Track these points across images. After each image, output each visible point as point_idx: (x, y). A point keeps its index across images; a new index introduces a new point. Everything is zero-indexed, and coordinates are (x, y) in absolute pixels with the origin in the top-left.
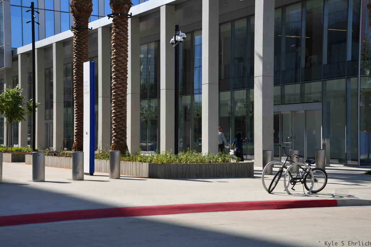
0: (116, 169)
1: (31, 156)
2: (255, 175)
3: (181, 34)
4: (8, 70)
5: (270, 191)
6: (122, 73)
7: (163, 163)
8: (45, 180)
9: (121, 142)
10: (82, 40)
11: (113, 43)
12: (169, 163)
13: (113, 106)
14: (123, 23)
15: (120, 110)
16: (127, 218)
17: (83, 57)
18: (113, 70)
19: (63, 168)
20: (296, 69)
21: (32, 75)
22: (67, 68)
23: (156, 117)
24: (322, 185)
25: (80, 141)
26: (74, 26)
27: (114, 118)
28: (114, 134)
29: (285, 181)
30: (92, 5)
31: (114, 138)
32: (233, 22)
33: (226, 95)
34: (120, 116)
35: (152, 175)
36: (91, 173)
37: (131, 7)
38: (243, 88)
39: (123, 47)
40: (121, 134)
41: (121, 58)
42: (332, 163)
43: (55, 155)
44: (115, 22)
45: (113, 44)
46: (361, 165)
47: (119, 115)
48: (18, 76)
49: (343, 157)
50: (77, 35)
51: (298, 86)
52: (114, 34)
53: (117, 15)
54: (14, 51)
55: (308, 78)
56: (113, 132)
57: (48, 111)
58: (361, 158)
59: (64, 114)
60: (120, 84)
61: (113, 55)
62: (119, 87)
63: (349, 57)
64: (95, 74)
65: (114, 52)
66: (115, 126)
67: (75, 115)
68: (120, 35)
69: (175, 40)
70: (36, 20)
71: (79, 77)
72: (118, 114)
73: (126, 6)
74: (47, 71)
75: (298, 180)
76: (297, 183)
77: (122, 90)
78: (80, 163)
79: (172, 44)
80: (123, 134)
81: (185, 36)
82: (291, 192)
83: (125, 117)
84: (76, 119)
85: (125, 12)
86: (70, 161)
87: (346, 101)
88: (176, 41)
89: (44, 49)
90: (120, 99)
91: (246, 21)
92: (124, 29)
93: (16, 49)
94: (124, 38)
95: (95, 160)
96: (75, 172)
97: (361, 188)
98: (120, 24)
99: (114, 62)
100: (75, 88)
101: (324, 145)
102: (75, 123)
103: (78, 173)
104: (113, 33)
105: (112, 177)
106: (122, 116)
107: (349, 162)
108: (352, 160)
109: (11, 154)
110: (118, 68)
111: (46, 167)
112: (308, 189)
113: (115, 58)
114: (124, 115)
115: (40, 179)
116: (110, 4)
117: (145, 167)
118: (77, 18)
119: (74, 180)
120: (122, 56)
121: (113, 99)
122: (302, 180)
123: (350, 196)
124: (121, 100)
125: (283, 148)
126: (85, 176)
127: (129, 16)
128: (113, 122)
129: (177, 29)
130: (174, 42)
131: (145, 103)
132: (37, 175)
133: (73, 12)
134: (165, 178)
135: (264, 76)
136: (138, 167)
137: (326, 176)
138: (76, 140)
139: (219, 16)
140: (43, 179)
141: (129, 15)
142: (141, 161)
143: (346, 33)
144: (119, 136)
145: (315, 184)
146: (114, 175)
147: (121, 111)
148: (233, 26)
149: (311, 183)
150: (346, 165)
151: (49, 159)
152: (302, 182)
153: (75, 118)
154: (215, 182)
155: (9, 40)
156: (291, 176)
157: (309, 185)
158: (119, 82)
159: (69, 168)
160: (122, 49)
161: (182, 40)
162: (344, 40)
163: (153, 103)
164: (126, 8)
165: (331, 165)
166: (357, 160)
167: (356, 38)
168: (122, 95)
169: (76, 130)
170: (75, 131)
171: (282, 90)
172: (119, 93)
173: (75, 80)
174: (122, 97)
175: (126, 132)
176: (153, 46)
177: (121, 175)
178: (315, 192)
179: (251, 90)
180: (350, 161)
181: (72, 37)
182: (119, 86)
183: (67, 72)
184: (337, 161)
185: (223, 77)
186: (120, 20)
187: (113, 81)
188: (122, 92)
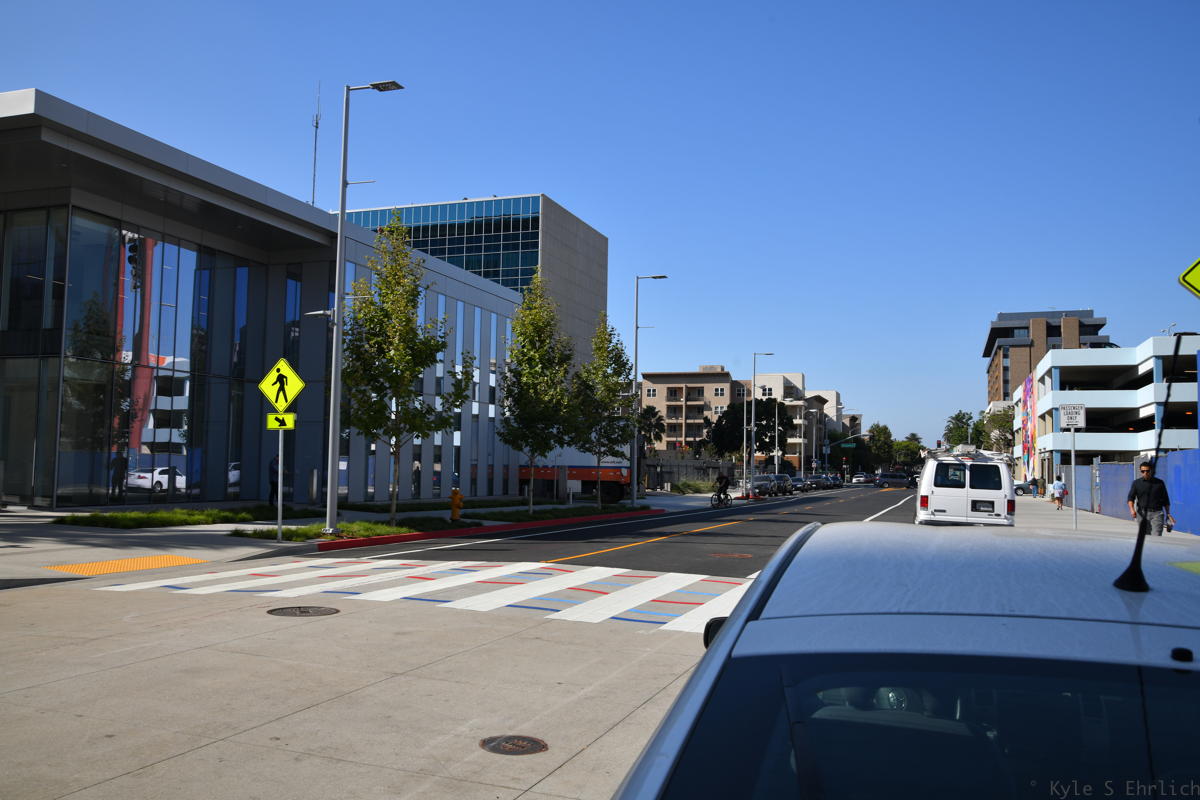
42: (11, 506)
46: (57, 507)
49: (28, 492)
58: (59, 492)
63: (47, 324)
87: (38, 396)
107: (38, 501)
108: (43, 496)
143: (42, 283)
150: (33, 507)
166: (51, 499)
184: (16, 499)
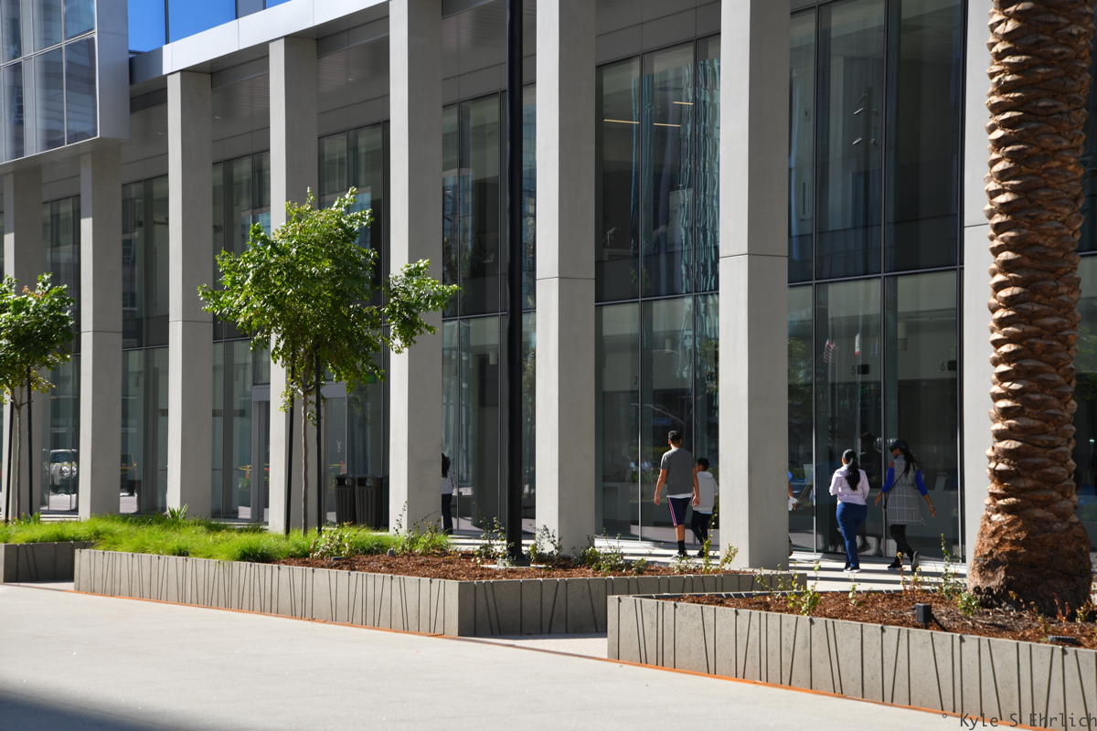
54: (140, 66)
93: (157, 54)
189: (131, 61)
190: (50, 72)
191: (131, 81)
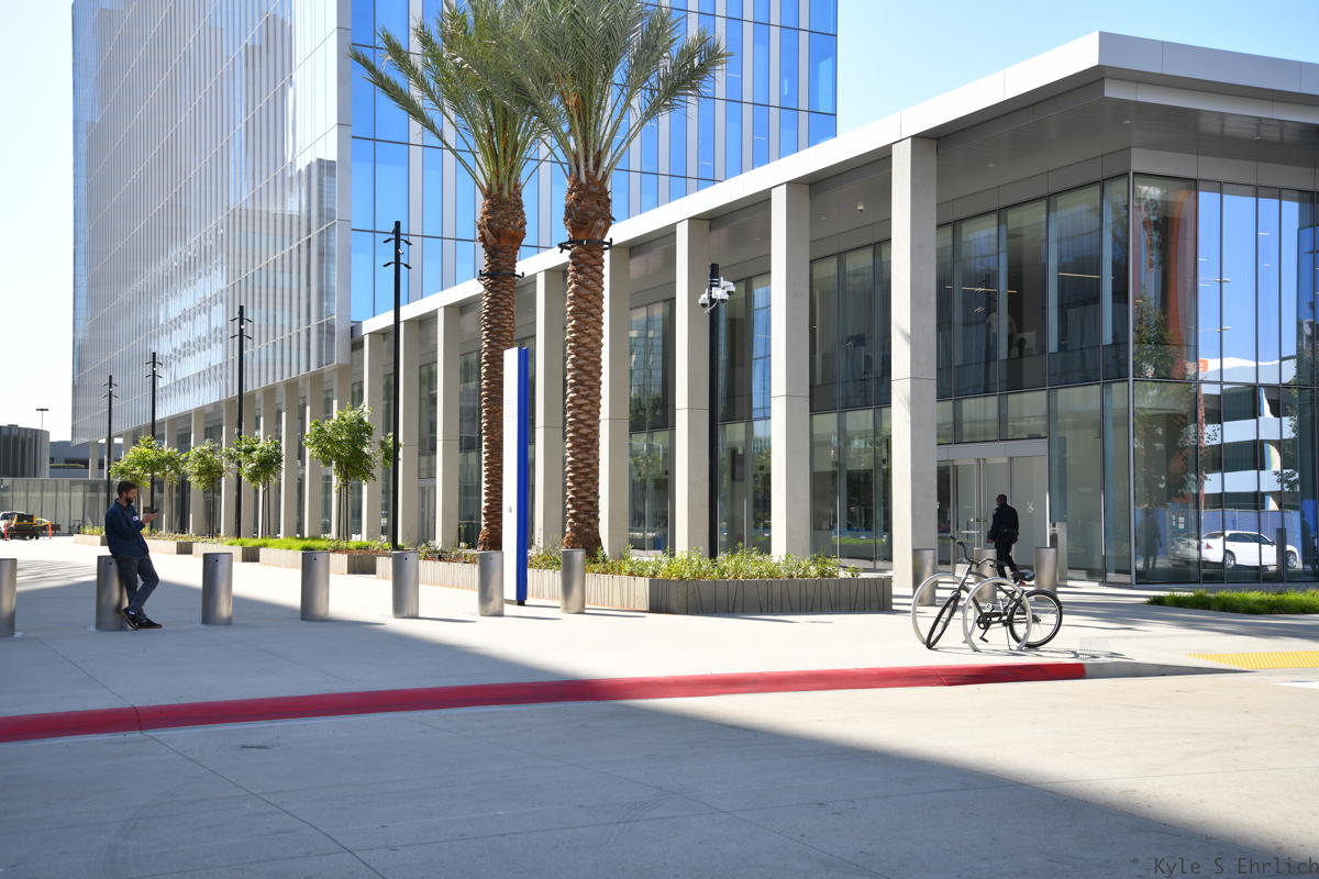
0: (576, 590)
1: (390, 561)
2: (894, 607)
3: (723, 283)
4: (341, 369)
5: (930, 645)
6: (589, 373)
7: (682, 579)
8: (420, 615)
9: (587, 530)
10: (502, 300)
11: (570, 305)
12: (696, 578)
13: (569, 449)
14: (593, 261)
15: (585, 456)
16: (602, 703)
17: (502, 338)
18: (569, 366)
19: (458, 587)
20: (987, 362)
21: (392, 379)
22: (466, 364)
23: (666, 473)
24: (1049, 630)
25: (494, 526)
26: (485, 269)
27: (570, 474)
28: (571, 511)
29: (965, 620)
30: (526, 223)
31: (570, 520)
32: (841, 256)
33: (827, 422)
34: (583, 471)
35: (657, 606)
36: (521, 601)
37: (610, 224)
38: (866, 405)
39: (592, 315)
40: (586, 512)
41: (587, 340)
42: (1071, 579)
43: (440, 558)
44: (576, 260)
45: (570, 309)
46: (1137, 583)
47: (581, 468)
48: (362, 382)
49: (1098, 565)
50: (490, 290)
51: (992, 401)
52: (573, 286)
53: (579, 243)
54: (354, 330)
55: (1015, 384)
56: (569, 506)
57: (424, 459)
59: (461, 465)
60: (585, 397)
61: (571, 332)
62: (582, 405)
63: (1107, 338)
64: (530, 375)
65: (573, 326)
66: (573, 492)
67: (484, 468)
68: (587, 288)
69: (710, 298)
70: (403, 260)
71: (494, 382)
72: (580, 465)
73: (600, 223)
74: (425, 371)
75: (996, 619)
76: (992, 626)
77: (588, 412)
78: (495, 578)
79: (704, 305)
80: (590, 511)
81: (733, 289)
82: (979, 647)
83: (596, 472)
84: (487, 476)
85: (598, 237)
86: (472, 572)
87: (1102, 435)
88: (712, 301)
89: (420, 321)
90: (584, 431)
91: (871, 255)
92: (594, 274)
93: (360, 322)
94: (595, 294)
95: (529, 571)
96: (485, 597)
97: (1139, 637)
98: (587, 264)
99: (571, 348)
100: (485, 407)
101: (1054, 538)
102: (484, 485)
103: (491, 600)
104: (570, 284)
105: (567, 609)
106: (588, 470)
107: (1112, 577)
108: (1117, 572)
109: (346, 556)
110: (582, 362)
111: (421, 587)
112: (1018, 640)
113: (575, 340)
114: (594, 467)
115: (409, 611)
116: (565, 220)
117: (642, 587)
118: (492, 252)
119: (482, 615)
120: (589, 335)
121: (570, 432)
122: (1005, 618)
123: (1113, 655)
124: (586, 436)
125: (961, 543)
126: (506, 606)
127: (606, 246)
128: (569, 484)
129: (715, 272)
130: (708, 302)
131: (641, 441)
132: (402, 602)
133: (483, 239)
134: (687, 613)
135: (913, 378)
136: (625, 586)
137: (1060, 608)
138: (486, 525)
139: (811, 242)
140: (414, 612)
141: (607, 243)
142: (631, 574)
143: (1098, 283)
144: (582, 516)
145: (1035, 627)
146: (570, 604)
147: (587, 459)
148: (841, 265)
149: (1024, 625)
150: (1105, 583)
151: (428, 568)
152: (1005, 624)
153: (484, 474)
154: (803, 620)
155: (346, 305)
156: (979, 609)
157: (1020, 629)
158: (582, 393)
159: (472, 588)
160: (591, 319)
161: (726, 297)
162: (1096, 299)
163: (660, 439)
164: (600, 228)
165: (1070, 583)
166: (1129, 572)
167: (1121, 294)
168: (589, 422)
169: (486, 501)
170: (484, 505)
171: (957, 412)
172: (582, 417)
173: (486, 390)
174: (590, 426)
175: (597, 507)
176: (658, 311)
177: (587, 606)
178: (1032, 646)
179: (884, 410)
180: (1113, 575)
181: (481, 294)
182: (583, 401)
183: (467, 372)
184: (1083, 574)
185: (818, 381)
186: (586, 255)
187: (569, 391)
188: (588, 416)
189: (352, 328)
190: (320, 332)
191: (352, 337)
